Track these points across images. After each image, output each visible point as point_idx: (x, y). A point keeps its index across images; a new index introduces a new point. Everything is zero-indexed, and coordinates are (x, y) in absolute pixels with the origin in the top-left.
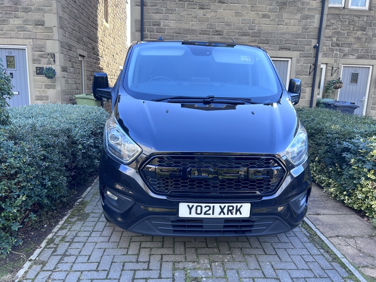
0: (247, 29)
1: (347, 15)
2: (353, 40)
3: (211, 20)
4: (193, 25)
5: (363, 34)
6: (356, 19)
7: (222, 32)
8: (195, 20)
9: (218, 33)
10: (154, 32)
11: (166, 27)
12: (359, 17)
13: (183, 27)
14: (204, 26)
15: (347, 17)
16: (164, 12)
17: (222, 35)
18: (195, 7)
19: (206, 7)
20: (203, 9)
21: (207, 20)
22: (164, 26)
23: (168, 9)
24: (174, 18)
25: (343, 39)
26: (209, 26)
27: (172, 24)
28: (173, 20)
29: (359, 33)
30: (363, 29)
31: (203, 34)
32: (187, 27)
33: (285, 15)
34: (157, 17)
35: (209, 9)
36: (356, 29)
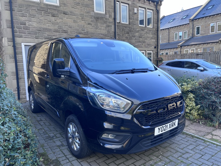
0: (81, 30)
1: (121, 26)
2: (125, 38)
3: (60, 24)
4: (49, 26)
5: (128, 35)
6: (125, 28)
7: (67, 31)
8: (50, 23)
9: (65, 32)
10: (21, 29)
11: (30, 26)
12: (126, 27)
13: (43, 27)
14: (56, 27)
15: (121, 27)
16: (27, 16)
17: (68, 33)
18: (49, 15)
19: (56, 16)
20: (54, 17)
21: (57, 24)
22: (29, 26)
23: (31, 14)
24: (35, 21)
25: (121, 38)
26: (59, 27)
27: (35, 24)
28: (35, 22)
29: (127, 35)
30: (128, 33)
31: (56, 32)
32: (45, 27)
33: (99, 24)
34: (23, 19)
35: (58, 17)
36: (125, 33)
